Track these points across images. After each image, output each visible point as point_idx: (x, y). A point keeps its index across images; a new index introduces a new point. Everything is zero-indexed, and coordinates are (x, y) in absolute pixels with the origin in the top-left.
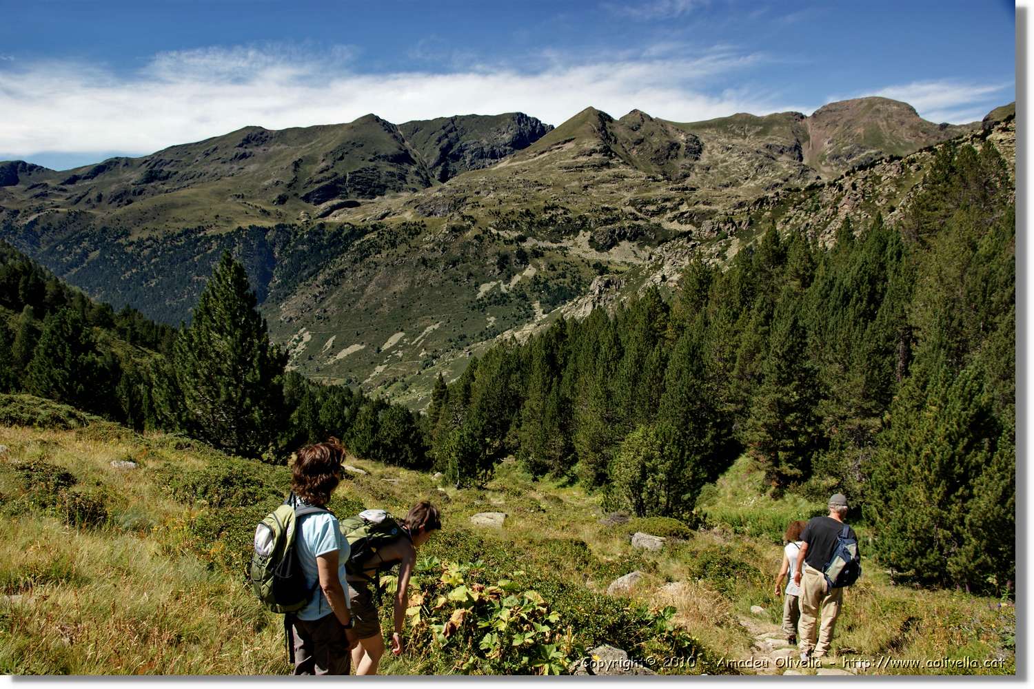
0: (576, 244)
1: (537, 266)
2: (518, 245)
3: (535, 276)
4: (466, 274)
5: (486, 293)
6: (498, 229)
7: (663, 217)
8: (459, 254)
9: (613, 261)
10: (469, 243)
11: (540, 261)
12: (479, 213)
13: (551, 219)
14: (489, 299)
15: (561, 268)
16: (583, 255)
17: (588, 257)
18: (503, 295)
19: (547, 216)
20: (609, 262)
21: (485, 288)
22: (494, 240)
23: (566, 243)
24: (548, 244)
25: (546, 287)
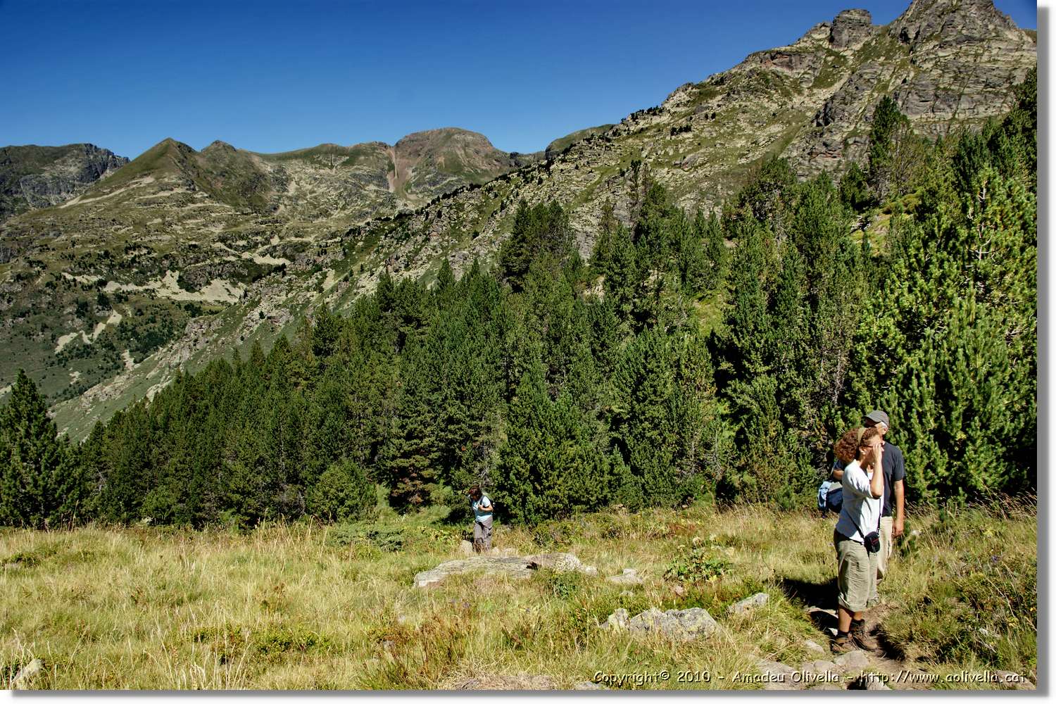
0: (164, 286)
1: (123, 312)
2: (99, 290)
3: (121, 323)
4: (39, 327)
5: (66, 346)
6: (73, 274)
7: (254, 252)
8: (30, 306)
9: (206, 301)
10: (40, 291)
11: (126, 307)
12: (49, 257)
13: (133, 260)
14: (70, 352)
15: (149, 312)
16: (174, 297)
17: (177, 298)
18: (87, 346)
19: (130, 257)
20: (201, 302)
21: (64, 341)
22: (70, 286)
23: (152, 285)
24: (131, 287)
25: (135, 334)
